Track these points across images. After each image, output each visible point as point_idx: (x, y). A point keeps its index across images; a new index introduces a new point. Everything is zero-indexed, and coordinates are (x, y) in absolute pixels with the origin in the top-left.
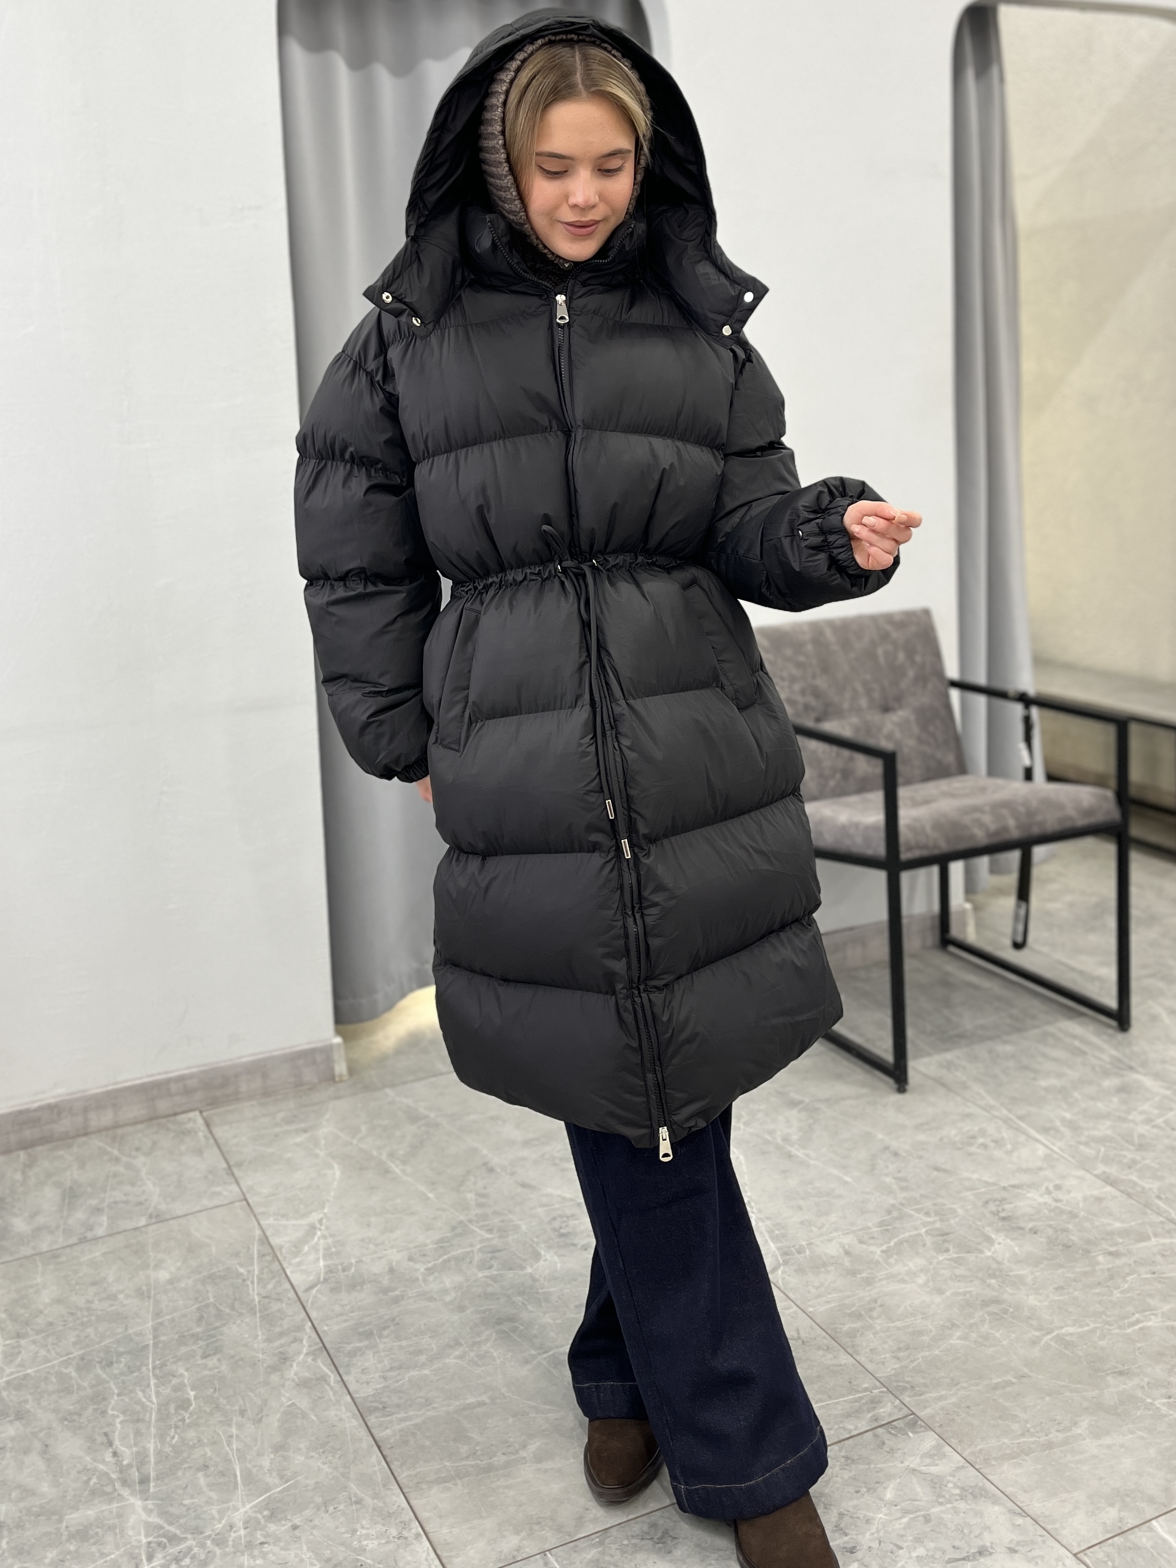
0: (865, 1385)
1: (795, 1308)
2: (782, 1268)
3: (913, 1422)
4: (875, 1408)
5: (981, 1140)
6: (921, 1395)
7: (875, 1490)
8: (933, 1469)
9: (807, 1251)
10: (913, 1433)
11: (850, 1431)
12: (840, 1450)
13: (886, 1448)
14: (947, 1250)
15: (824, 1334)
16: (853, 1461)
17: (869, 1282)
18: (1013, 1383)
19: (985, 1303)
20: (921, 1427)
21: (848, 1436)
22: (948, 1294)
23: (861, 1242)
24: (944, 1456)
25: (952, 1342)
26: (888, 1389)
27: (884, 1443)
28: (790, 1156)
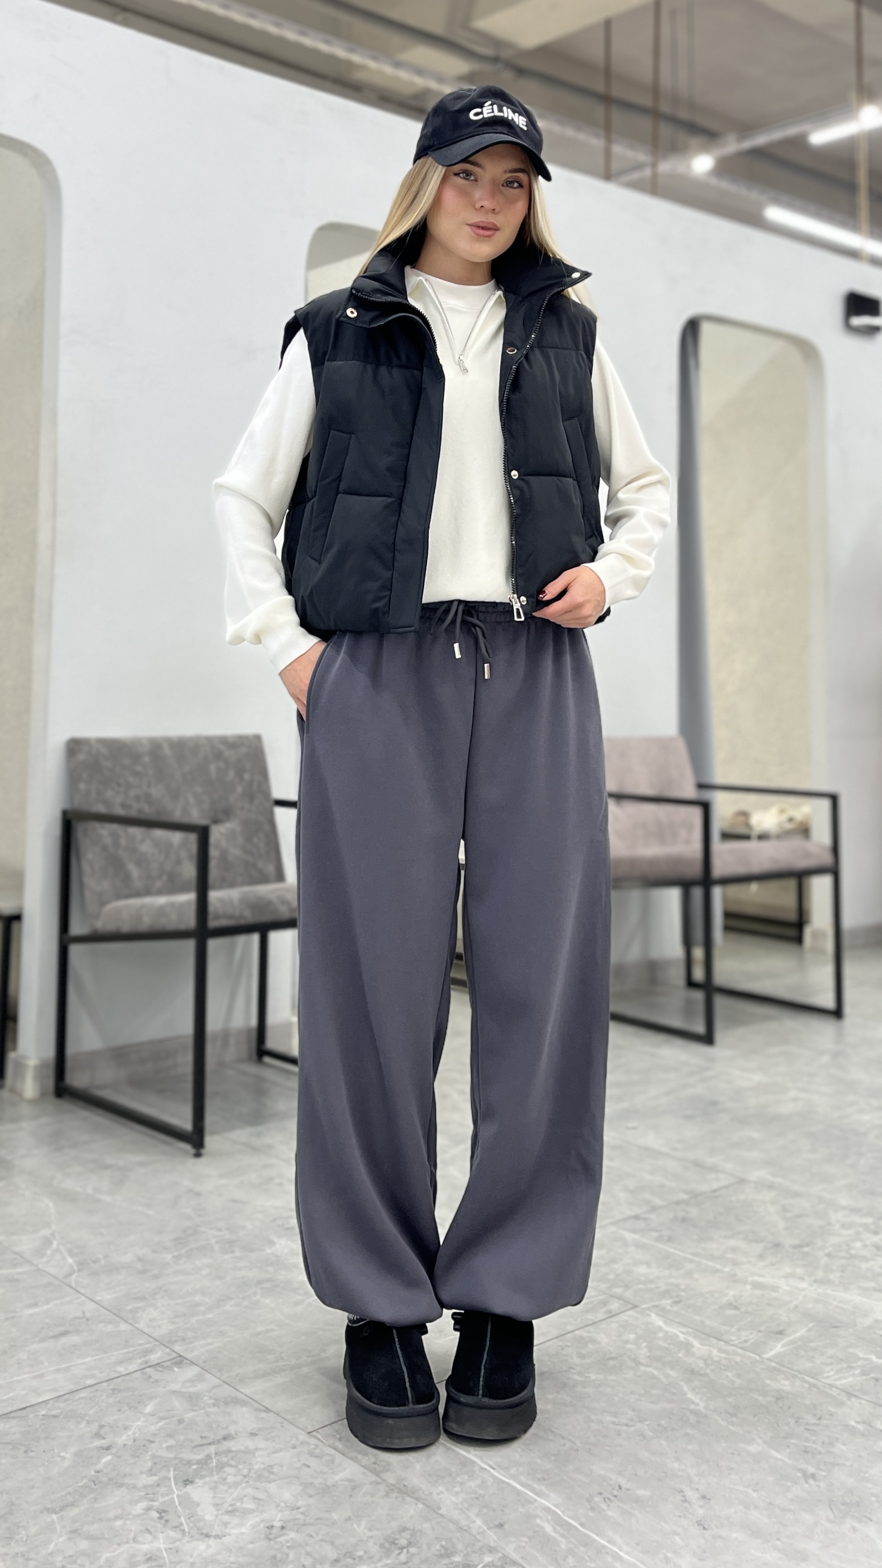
0: (141, 1342)
1: (83, 1298)
2: (76, 1274)
3: (180, 1361)
4: (145, 1356)
5: (277, 1180)
6: (190, 1343)
7: (136, 1408)
8: (192, 1390)
9: (103, 1262)
10: (177, 1368)
11: (121, 1372)
12: (109, 1385)
13: (151, 1380)
14: (233, 1252)
15: (107, 1312)
16: (120, 1391)
17: (156, 1277)
18: (272, 1330)
19: (259, 1282)
20: (186, 1363)
21: (117, 1375)
22: (228, 1279)
23: (154, 1251)
24: (204, 1380)
25: (225, 1308)
26: (160, 1343)
27: (150, 1377)
28: (98, 1201)
